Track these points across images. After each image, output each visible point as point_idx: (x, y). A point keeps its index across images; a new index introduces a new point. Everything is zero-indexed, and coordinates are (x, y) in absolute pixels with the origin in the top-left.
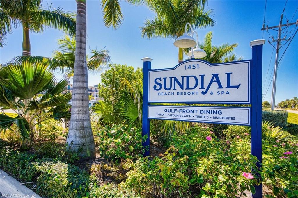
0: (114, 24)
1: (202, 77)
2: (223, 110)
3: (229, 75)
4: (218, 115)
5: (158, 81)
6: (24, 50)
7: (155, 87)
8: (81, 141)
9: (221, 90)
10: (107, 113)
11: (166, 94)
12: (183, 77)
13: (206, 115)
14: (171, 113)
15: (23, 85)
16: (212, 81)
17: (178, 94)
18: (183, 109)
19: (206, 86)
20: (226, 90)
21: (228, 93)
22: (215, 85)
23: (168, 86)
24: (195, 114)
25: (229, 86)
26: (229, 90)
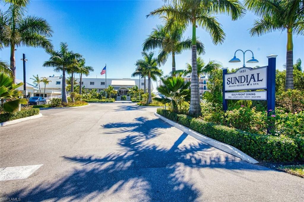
0: (220, 42)
1: (247, 76)
2: (256, 93)
3: (258, 74)
4: (254, 96)
5: (229, 79)
6: (173, 67)
7: (228, 83)
8: (194, 110)
9: (255, 82)
10: (210, 98)
11: (232, 86)
12: (239, 77)
13: (249, 96)
14: (234, 96)
15: (173, 86)
16: (251, 78)
17: (237, 86)
18: (239, 93)
19: (249, 81)
20: (257, 82)
21: (258, 84)
22: (252, 80)
23: (233, 82)
24: (244, 96)
25: (258, 80)
26: (258, 82)
